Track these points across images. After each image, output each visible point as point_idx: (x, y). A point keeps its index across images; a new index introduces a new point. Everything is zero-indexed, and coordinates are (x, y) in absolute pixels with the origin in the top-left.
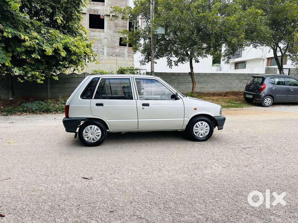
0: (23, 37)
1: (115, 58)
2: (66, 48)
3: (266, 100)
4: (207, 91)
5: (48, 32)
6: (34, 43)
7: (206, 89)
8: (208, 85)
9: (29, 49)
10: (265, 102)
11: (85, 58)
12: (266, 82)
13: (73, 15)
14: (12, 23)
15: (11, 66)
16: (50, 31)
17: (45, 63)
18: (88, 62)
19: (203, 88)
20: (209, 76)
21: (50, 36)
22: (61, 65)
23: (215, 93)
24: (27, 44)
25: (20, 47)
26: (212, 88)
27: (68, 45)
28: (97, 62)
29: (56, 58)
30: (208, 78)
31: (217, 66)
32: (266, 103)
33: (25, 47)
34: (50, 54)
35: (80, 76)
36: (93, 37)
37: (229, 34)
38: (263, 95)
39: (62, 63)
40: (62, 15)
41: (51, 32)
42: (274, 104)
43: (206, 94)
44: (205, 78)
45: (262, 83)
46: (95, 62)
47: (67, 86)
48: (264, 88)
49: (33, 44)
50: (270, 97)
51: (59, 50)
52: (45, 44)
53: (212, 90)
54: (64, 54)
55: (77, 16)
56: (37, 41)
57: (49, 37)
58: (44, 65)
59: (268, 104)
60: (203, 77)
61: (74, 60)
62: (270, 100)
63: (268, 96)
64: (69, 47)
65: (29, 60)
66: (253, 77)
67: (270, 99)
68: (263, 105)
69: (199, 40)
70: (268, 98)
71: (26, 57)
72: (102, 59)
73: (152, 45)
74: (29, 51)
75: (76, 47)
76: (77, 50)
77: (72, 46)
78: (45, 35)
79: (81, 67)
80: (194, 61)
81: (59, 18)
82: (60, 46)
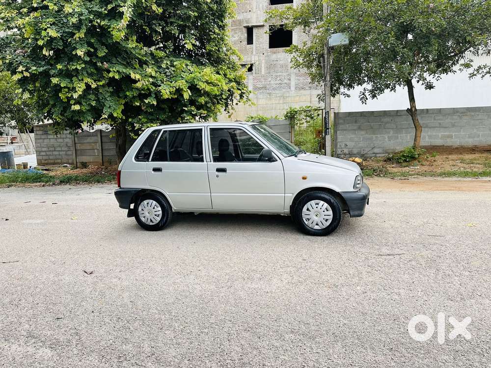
0: (133, 76)
1: (308, 92)
2: (193, 87)
4: (458, 143)
5: (173, 66)
6: (147, 83)
7: (456, 140)
8: (462, 130)
9: (143, 92)
11: (232, 98)
13: (211, 33)
14: (124, 59)
15: (122, 117)
16: (175, 63)
17: (167, 110)
18: (237, 104)
19: (450, 137)
20: (462, 113)
21: (174, 71)
22: (186, 112)
23: (477, 148)
24: (139, 85)
25: (132, 89)
26: (469, 137)
27: (195, 80)
28: (252, 103)
29: (180, 101)
30: (461, 118)
33: (137, 89)
34: (166, 97)
36: (275, 63)
39: (186, 109)
40: (195, 37)
41: (176, 65)
43: (457, 148)
44: (454, 117)
46: (250, 103)
49: (147, 85)
51: (182, 90)
52: (165, 83)
53: (470, 142)
54: (187, 95)
55: (218, 34)
56: (151, 80)
57: (173, 73)
58: (167, 114)
60: (449, 117)
61: (203, 103)
64: (197, 84)
65: (145, 107)
69: (403, 48)
71: (140, 104)
72: (288, 96)
73: (326, 66)
74: (143, 95)
75: (208, 83)
76: (208, 88)
77: (200, 83)
78: (167, 70)
79: (229, 112)
80: (424, 86)
81: (188, 41)
82: (182, 84)
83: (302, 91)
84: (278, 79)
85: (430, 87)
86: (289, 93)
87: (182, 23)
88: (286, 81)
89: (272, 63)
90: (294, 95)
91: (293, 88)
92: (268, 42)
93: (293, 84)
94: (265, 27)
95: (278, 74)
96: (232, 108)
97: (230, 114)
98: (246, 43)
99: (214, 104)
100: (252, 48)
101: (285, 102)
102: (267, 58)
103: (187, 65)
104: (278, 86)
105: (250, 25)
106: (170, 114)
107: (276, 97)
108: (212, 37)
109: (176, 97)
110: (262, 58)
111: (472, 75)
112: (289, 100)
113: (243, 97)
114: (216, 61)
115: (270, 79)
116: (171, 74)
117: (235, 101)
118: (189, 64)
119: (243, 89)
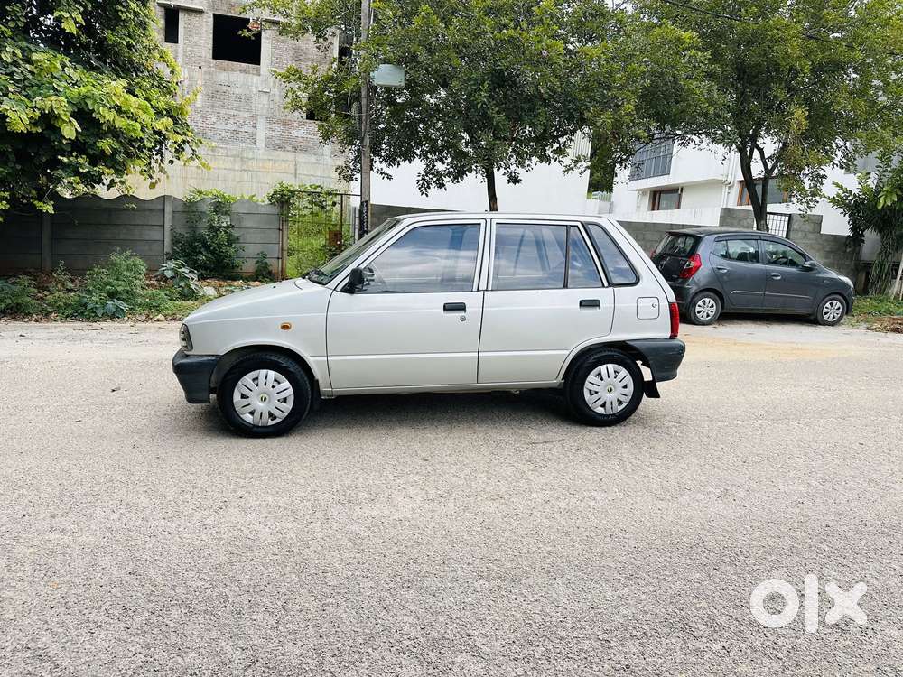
1: (291, 156)
2: (83, 114)
3: (700, 303)
5: (29, 61)
10: (698, 309)
11: (161, 149)
12: (703, 250)
13: (120, 8)
16: (35, 57)
17: (12, 157)
18: (171, 162)
21: (32, 73)
22: (64, 166)
27: (90, 102)
28: (204, 165)
29: (49, 142)
31: (603, 199)
32: (699, 312)
34: (21, 128)
35: (147, 206)
36: (225, 89)
37: (592, 99)
38: (694, 289)
39: (65, 160)
40: (82, 9)
41: (38, 61)
42: (725, 316)
45: (692, 254)
46: (196, 163)
48: (697, 268)
50: (712, 294)
51: (57, 117)
52: (11, 96)
54: (70, 130)
55: (136, 14)
57: (30, 77)
59: (705, 314)
61: (109, 152)
62: (712, 306)
63: (707, 293)
64: (93, 111)
66: (671, 234)
67: (712, 302)
68: (693, 318)
69: (498, 112)
70: (707, 300)
72: (250, 157)
73: (364, 118)
75: (119, 110)
76: (121, 123)
77: (101, 108)
78: (15, 69)
79: (151, 177)
80: (506, 178)
81: (67, 15)
82: (59, 105)
83: (279, 152)
84: (232, 121)
85: (514, 179)
86: (253, 152)
88: (246, 128)
89: (219, 88)
90: (261, 157)
91: (261, 144)
92: (211, 46)
93: (261, 135)
94: (205, 16)
95: (232, 112)
96: (162, 170)
97: (154, 181)
98: (163, 37)
99: (129, 155)
100: (176, 51)
101: (244, 167)
102: (207, 77)
103: (64, 66)
104: (230, 135)
105: (173, 3)
106: (19, 167)
107: (227, 156)
108: (123, 16)
109: (40, 131)
110: (198, 74)
112: (252, 164)
113: (183, 149)
114: (124, 67)
115: (214, 119)
116: (25, 79)
117: (168, 156)
118: (68, 64)
119: (185, 134)
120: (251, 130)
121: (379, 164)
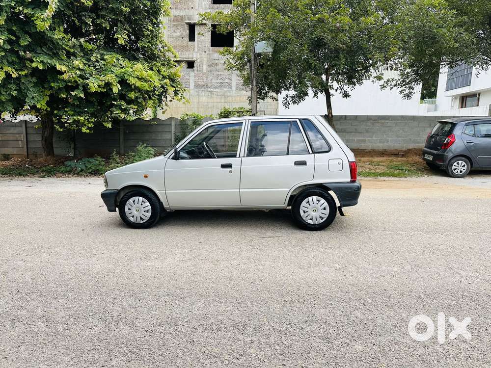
0: (58, 67)
1: (248, 93)
2: (123, 82)
3: (455, 164)
4: (371, 146)
5: (104, 60)
6: (74, 76)
7: (369, 144)
8: (374, 135)
9: (69, 84)
10: (454, 167)
11: (165, 95)
12: (457, 132)
13: (144, 29)
15: (46, 108)
16: (105, 57)
17: (96, 103)
18: (171, 101)
19: (364, 141)
20: (374, 120)
21: (104, 65)
22: (115, 106)
23: (386, 152)
24: (65, 76)
25: (57, 80)
26: (380, 142)
27: (126, 75)
28: (187, 101)
29: (110, 95)
30: (373, 124)
31: (429, 103)
32: (455, 170)
33: (63, 80)
34: (93, 90)
35: (165, 123)
36: (216, 61)
38: (450, 155)
39: (115, 103)
40: (127, 32)
41: (106, 59)
42: (475, 171)
43: (370, 152)
44: (368, 124)
45: (450, 133)
46: (184, 100)
47: (147, 138)
48: (452, 143)
49: (73, 78)
50: (464, 158)
51: (111, 84)
52: (94, 76)
53: (380, 146)
54: (115, 90)
55: (152, 32)
56: (78, 72)
57: (103, 66)
58: (95, 107)
59: (459, 171)
60: (364, 123)
61: (133, 97)
62: (464, 166)
63: (461, 158)
64: (127, 79)
65: (72, 100)
66: (440, 122)
67: (464, 163)
68: (450, 173)
70: (460, 162)
71: (67, 96)
72: (229, 95)
73: (253, 71)
74: (70, 87)
75: (140, 79)
76: (139, 84)
77: (130, 78)
78: (96, 64)
79: (162, 108)
80: (341, 95)
81: (120, 36)
82: (111, 78)
83: (243, 92)
84: (220, 78)
85: (346, 95)
86: (230, 93)
87: (114, 17)
88: (227, 81)
89: (214, 61)
90: (234, 95)
91: (234, 88)
92: (210, 41)
93: (234, 84)
94: (207, 26)
95: (220, 73)
96: (166, 105)
97: (164, 110)
98: (188, 39)
99: (145, 99)
100: (194, 45)
101: (226, 101)
102: (208, 56)
103: (118, 60)
104: (219, 85)
105: (192, 22)
106: (99, 108)
107: (218, 96)
108: (146, 33)
109: (105, 90)
110: (204, 56)
111: (383, 87)
112: (230, 99)
113: (178, 94)
114: (151, 57)
115: (211, 78)
116: (101, 68)
117: (169, 98)
118: (120, 58)
119: (177, 87)
120: (228, 81)
121: (271, 94)
